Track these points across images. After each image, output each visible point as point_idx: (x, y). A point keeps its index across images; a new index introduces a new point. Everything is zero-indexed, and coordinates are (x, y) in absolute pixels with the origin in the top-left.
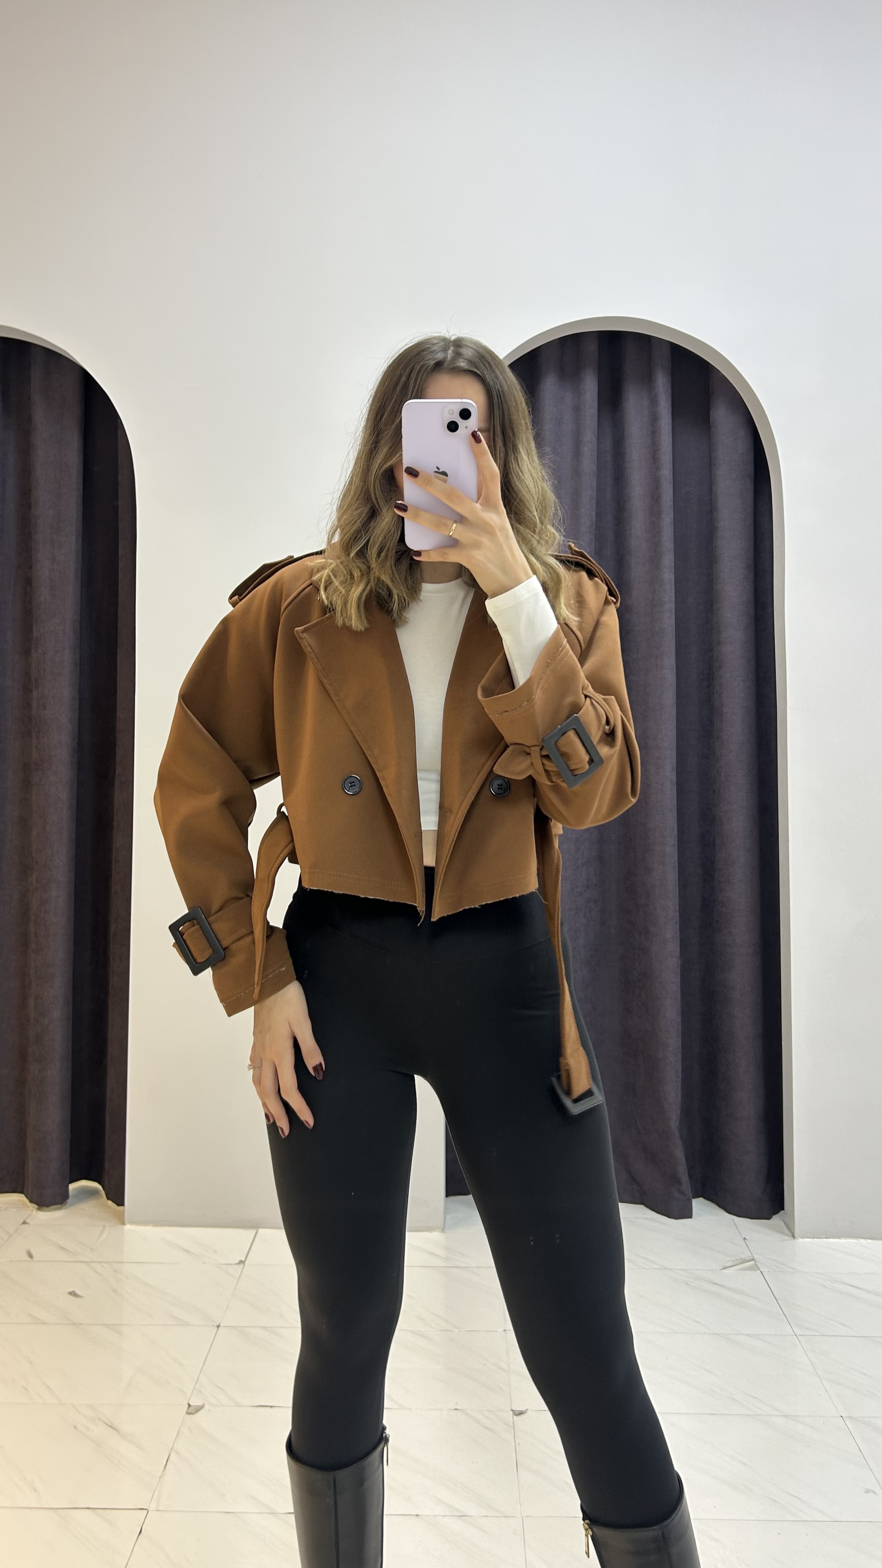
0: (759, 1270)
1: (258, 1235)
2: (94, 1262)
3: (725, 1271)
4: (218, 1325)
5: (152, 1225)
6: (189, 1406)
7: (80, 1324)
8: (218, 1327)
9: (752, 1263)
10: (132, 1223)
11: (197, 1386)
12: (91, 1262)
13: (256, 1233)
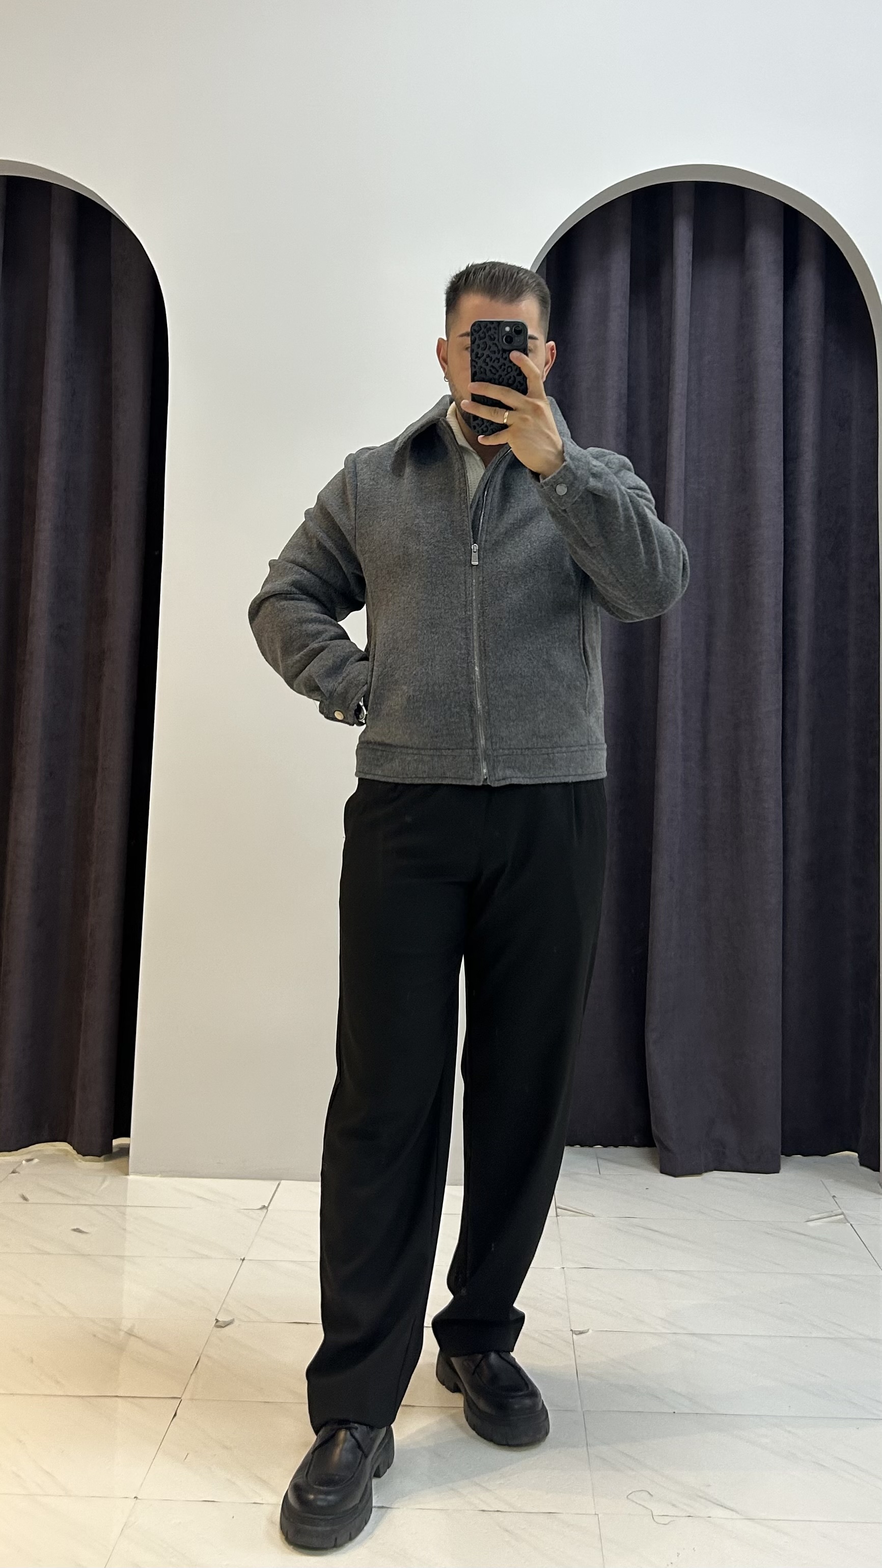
0: (849, 1222)
1: (280, 1187)
2: (97, 1205)
3: (808, 1223)
4: (242, 1258)
5: (160, 1175)
6: (217, 1321)
7: (89, 1255)
8: (244, 1260)
9: (842, 1216)
10: (137, 1173)
11: (224, 1306)
12: (94, 1205)
13: (279, 1184)
